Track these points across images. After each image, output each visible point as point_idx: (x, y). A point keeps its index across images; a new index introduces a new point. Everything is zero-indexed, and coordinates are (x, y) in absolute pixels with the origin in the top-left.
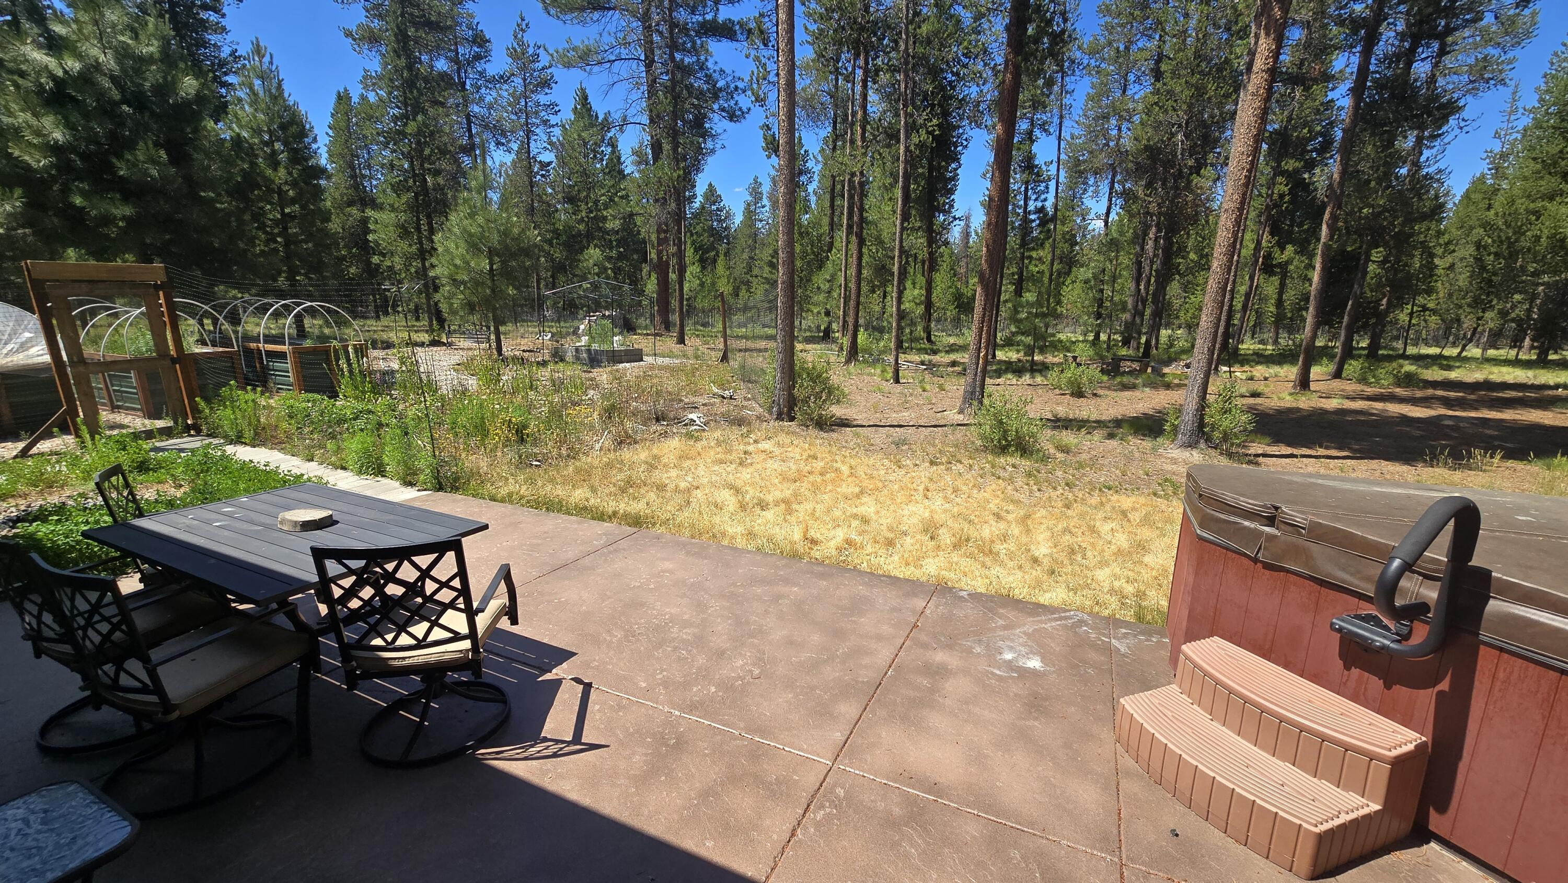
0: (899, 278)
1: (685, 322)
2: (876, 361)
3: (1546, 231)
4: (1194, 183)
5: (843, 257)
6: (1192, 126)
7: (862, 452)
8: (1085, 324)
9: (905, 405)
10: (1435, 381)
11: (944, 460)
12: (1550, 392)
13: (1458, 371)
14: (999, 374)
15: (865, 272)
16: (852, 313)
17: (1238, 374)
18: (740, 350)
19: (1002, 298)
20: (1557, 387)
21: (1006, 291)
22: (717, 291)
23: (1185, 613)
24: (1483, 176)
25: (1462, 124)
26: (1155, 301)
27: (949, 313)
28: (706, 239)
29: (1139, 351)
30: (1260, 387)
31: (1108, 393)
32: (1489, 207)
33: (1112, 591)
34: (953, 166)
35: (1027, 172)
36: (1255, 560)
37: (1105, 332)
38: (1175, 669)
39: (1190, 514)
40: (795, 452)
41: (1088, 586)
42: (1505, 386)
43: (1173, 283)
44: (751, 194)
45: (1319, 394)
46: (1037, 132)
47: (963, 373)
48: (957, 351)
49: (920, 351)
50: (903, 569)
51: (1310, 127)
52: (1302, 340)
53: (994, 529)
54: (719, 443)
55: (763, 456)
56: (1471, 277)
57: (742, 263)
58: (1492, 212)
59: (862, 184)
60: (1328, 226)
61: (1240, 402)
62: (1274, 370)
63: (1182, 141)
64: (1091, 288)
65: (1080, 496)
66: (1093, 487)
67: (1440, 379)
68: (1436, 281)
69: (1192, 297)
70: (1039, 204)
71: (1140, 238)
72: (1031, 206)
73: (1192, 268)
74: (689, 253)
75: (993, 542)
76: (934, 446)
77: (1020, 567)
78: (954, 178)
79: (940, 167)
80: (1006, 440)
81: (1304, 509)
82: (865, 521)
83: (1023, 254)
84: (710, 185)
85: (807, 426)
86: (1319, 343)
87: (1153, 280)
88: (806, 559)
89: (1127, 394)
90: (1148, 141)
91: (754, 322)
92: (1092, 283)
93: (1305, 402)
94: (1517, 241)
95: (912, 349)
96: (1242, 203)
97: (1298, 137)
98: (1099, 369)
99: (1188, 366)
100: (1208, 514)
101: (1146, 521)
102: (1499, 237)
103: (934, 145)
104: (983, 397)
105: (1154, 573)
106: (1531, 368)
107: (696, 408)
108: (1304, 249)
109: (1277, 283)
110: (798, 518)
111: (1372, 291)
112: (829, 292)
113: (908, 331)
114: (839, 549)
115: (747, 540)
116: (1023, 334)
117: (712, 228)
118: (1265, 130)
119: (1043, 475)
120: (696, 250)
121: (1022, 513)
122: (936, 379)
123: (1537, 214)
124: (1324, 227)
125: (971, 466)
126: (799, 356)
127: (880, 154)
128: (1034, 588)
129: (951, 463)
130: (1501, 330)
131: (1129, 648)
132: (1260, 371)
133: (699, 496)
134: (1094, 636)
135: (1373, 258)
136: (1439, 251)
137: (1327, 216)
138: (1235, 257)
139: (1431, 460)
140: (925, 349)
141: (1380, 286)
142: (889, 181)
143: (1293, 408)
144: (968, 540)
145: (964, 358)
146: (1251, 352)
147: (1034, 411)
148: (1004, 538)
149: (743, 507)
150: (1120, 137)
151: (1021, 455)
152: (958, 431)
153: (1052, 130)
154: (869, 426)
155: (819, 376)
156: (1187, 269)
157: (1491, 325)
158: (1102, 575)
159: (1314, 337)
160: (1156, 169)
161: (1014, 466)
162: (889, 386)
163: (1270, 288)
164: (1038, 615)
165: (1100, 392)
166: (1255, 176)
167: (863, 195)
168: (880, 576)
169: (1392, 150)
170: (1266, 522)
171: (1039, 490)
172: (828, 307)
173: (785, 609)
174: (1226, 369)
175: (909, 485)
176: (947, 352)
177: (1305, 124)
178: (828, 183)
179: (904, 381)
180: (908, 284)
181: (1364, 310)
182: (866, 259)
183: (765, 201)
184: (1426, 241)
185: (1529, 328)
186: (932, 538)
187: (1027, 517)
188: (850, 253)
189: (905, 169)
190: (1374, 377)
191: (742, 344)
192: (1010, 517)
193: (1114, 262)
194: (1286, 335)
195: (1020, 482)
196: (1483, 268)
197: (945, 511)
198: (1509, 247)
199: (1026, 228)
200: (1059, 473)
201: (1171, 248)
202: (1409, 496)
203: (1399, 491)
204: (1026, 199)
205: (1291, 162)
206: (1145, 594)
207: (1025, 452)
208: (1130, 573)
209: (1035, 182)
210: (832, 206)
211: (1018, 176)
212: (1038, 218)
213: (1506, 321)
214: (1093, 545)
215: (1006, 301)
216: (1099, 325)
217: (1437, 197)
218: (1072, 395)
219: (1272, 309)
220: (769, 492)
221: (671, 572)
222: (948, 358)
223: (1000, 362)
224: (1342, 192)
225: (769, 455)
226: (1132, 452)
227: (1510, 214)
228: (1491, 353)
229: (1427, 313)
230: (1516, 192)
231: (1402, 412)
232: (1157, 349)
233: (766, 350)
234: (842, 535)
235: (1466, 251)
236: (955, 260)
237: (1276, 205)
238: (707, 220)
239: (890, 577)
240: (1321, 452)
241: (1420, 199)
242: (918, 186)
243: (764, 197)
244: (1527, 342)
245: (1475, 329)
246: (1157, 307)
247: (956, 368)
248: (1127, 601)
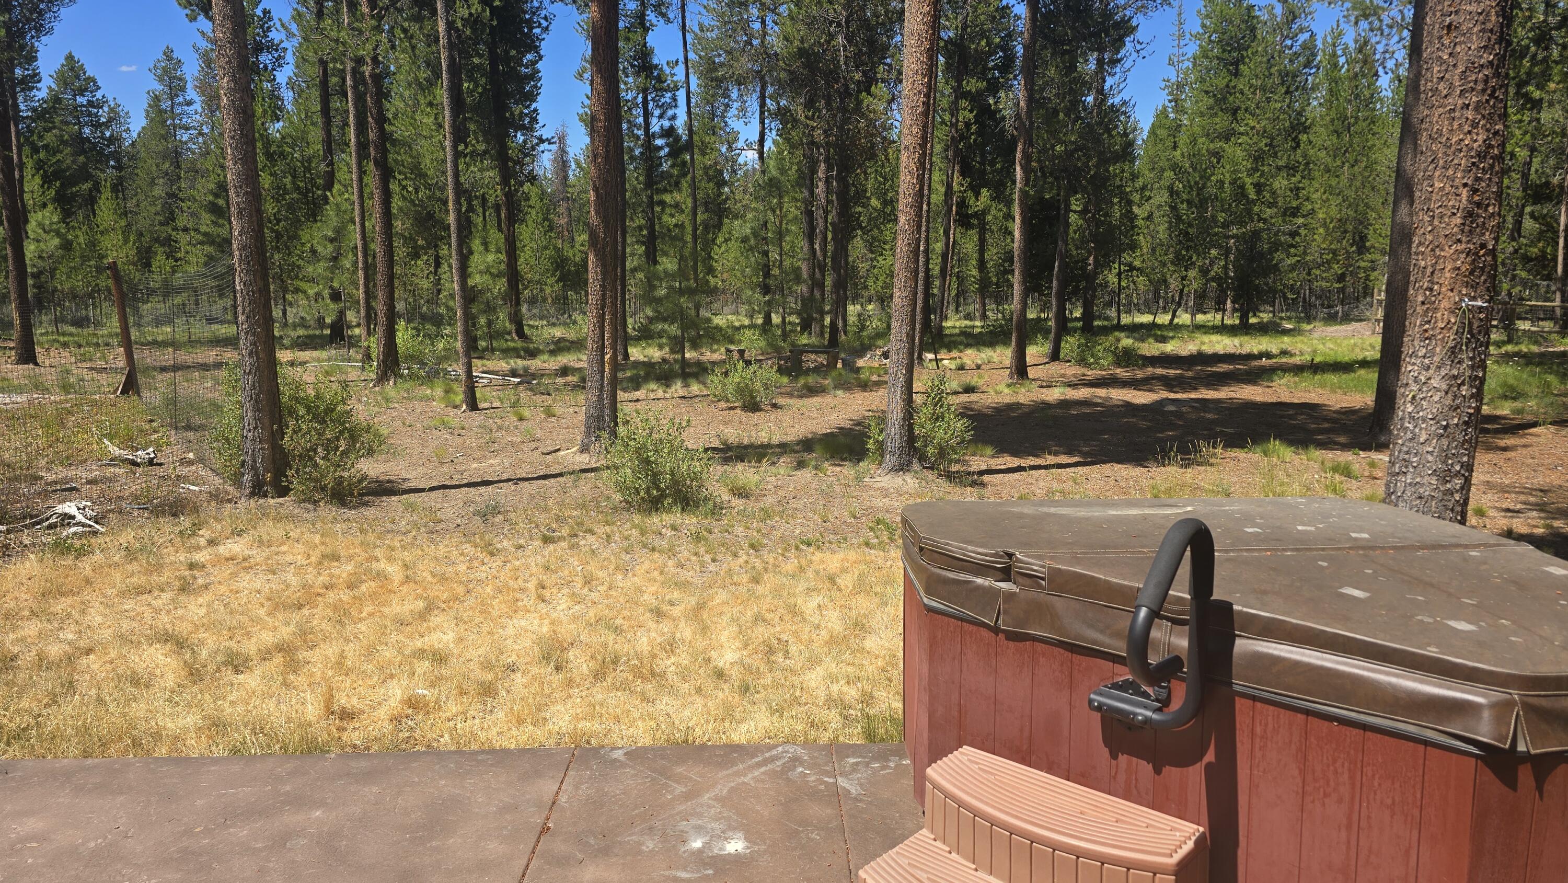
0: (459, 237)
1: (34, 319)
2: (431, 377)
3: (1227, 175)
4: (865, 105)
5: (355, 197)
6: (853, 27)
7: (423, 538)
8: (750, 303)
9: (491, 447)
10: (1153, 357)
11: (565, 531)
12: (1256, 363)
13: (1173, 342)
14: (636, 383)
15: (398, 225)
16: (381, 295)
17: (946, 362)
18: (163, 369)
19: (629, 265)
20: (1261, 356)
21: (632, 255)
22: (101, 257)
23: (924, 720)
24: (1165, 108)
25: (1138, 47)
26: (836, 268)
27: (548, 290)
28: (66, 158)
29: (823, 337)
30: (972, 378)
31: (791, 401)
32: (1175, 147)
33: (831, 702)
34: (529, 57)
35: (643, 75)
36: (996, 630)
37: (777, 313)
38: (923, 804)
39: (912, 576)
40: (295, 554)
41: (796, 701)
42: (1217, 358)
43: (855, 241)
44: (161, 80)
45: (1039, 383)
46: (651, 16)
47: (581, 386)
48: (568, 350)
49: (507, 353)
50: (514, 732)
51: (988, 38)
52: (1012, 313)
53: (653, 634)
54: (131, 554)
55: (231, 568)
56: (1169, 229)
57: (153, 204)
58: (1179, 152)
59: (377, 78)
60: (1022, 167)
61: (952, 399)
62: (987, 354)
63: (844, 46)
64: (751, 249)
65: (771, 560)
66: (787, 546)
67: (1157, 353)
68: (1138, 234)
69: (880, 259)
70: (666, 124)
71: (807, 179)
72: (655, 127)
73: (876, 219)
74: (32, 185)
75: (654, 656)
76: (546, 510)
77: (699, 690)
78: (534, 76)
79: (507, 59)
80: (658, 488)
81: (1041, 552)
82: (439, 658)
83: (651, 197)
84: (70, 58)
85: (315, 502)
86: (1031, 315)
87: (830, 236)
88: (335, 751)
89: (816, 401)
90: (802, 42)
91: (190, 315)
92: (752, 242)
93: (1027, 395)
94: (1204, 186)
95: (493, 350)
96: (924, 138)
97: (976, 50)
98: (775, 368)
99: (886, 355)
100: (933, 574)
101: (862, 587)
102: (1189, 181)
103: (495, 23)
104: (616, 424)
105: (880, 663)
106: (1236, 335)
107: (72, 489)
108: (1001, 195)
109: (976, 238)
110: (312, 675)
111: (1077, 249)
112: (335, 259)
113: (482, 321)
114: (396, 720)
115: (210, 737)
116: (665, 320)
117: (79, 139)
118: (940, 38)
119: (717, 535)
120: (47, 181)
121: (693, 601)
122: (539, 399)
123: (1217, 155)
124: (1018, 168)
125: (608, 536)
126: (287, 373)
127: (405, 31)
128: (723, 720)
129: (576, 535)
130: (1204, 291)
131: (861, 785)
132: (970, 356)
133: (95, 667)
134: (813, 778)
135: (1073, 207)
136: (1136, 197)
137: (1019, 155)
138: (925, 207)
139: (1163, 458)
140: (515, 350)
141: (1083, 242)
142: (424, 74)
143: (1013, 404)
144: (615, 662)
145: (580, 360)
146: (957, 331)
147: (695, 439)
148: (671, 647)
149: (194, 674)
150: (765, 34)
151: (683, 509)
152: (582, 482)
153: (671, 16)
154: (432, 489)
155: (330, 410)
156: (870, 220)
157: (1195, 286)
158: (814, 678)
159: (1025, 306)
160: (816, 82)
161: (674, 528)
162: (459, 416)
163: (969, 244)
164: (733, 763)
165: (781, 401)
166: (935, 99)
167: (382, 95)
168: (474, 753)
169: (1075, 74)
170: (1001, 576)
171: (714, 560)
172: (336, 284)
173: (299, 858)
174: (930, 356)
175: (511, 583)
176: (553, 353)
177: (983, 34)
178: (315, 71)
179: (485, 405)
180: (476, 245)
181: (1072, 272)
182: (396, 203)
183: (191, 93)
184: (1122, 186)
185: (1228, 287)
186: (558, 668)
187: (701, 606)
188: (367, 191)
189: (451, 58)
190: (1092, 356)
191: (167, 356)
192: (676, 611)
193: (778, 212)
194: (994, 306)
195: (684, 553)
196: (1179, 218)
197: (575, 618)
198: (1198, 194)
199: (650, 159)
200: (739, 530)
201: (847, 192)
202: (1145, 518)
203: (1134, 512)
204: (647, 115)
205: (973, 81)
206: (872, 697)
207: (688, 504)
208: (850, 669)
209: (657, 90)
210: (326, 111)
211: (631, 80)
212: (667, 145)
213: (1207, 281)
214: (796, 633)
215: (634, 270)
216: (769, 303)
217: (1126, 134)
218: (745, 408)
219: (974, 272)
220: (248, 635)
221: (41, 838)
222: (551, 363)
223: (637, 364)
224: (1032, 123)
225: (244, 564)
226: (830, 486)
227: (1194, 155)
228: (1200, 318)
229: (1135, 273)
230: (1196, 129)
231: (1126, 399)
232: (846, 333)
233: (218, 366)
234: (399, 692)
235: (1161, 198)
236: (550, 204)
237: (962, 137)
238: (67, 123)
239: (492, 751)
240: (1051, 459)
241: (1110, 136)
242: (476, 86)
243: (189, 86)
244: (1229, 305)
245: (1182, 291)
246: (839, 275)
247: (569, 378)
248: (851, 712)
